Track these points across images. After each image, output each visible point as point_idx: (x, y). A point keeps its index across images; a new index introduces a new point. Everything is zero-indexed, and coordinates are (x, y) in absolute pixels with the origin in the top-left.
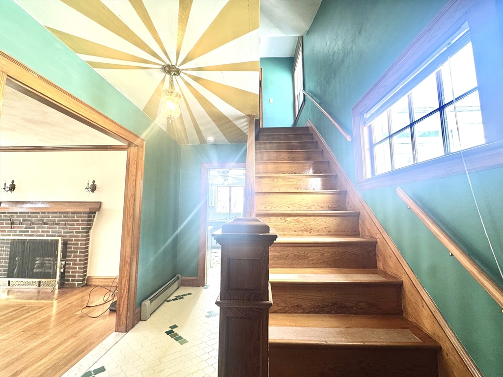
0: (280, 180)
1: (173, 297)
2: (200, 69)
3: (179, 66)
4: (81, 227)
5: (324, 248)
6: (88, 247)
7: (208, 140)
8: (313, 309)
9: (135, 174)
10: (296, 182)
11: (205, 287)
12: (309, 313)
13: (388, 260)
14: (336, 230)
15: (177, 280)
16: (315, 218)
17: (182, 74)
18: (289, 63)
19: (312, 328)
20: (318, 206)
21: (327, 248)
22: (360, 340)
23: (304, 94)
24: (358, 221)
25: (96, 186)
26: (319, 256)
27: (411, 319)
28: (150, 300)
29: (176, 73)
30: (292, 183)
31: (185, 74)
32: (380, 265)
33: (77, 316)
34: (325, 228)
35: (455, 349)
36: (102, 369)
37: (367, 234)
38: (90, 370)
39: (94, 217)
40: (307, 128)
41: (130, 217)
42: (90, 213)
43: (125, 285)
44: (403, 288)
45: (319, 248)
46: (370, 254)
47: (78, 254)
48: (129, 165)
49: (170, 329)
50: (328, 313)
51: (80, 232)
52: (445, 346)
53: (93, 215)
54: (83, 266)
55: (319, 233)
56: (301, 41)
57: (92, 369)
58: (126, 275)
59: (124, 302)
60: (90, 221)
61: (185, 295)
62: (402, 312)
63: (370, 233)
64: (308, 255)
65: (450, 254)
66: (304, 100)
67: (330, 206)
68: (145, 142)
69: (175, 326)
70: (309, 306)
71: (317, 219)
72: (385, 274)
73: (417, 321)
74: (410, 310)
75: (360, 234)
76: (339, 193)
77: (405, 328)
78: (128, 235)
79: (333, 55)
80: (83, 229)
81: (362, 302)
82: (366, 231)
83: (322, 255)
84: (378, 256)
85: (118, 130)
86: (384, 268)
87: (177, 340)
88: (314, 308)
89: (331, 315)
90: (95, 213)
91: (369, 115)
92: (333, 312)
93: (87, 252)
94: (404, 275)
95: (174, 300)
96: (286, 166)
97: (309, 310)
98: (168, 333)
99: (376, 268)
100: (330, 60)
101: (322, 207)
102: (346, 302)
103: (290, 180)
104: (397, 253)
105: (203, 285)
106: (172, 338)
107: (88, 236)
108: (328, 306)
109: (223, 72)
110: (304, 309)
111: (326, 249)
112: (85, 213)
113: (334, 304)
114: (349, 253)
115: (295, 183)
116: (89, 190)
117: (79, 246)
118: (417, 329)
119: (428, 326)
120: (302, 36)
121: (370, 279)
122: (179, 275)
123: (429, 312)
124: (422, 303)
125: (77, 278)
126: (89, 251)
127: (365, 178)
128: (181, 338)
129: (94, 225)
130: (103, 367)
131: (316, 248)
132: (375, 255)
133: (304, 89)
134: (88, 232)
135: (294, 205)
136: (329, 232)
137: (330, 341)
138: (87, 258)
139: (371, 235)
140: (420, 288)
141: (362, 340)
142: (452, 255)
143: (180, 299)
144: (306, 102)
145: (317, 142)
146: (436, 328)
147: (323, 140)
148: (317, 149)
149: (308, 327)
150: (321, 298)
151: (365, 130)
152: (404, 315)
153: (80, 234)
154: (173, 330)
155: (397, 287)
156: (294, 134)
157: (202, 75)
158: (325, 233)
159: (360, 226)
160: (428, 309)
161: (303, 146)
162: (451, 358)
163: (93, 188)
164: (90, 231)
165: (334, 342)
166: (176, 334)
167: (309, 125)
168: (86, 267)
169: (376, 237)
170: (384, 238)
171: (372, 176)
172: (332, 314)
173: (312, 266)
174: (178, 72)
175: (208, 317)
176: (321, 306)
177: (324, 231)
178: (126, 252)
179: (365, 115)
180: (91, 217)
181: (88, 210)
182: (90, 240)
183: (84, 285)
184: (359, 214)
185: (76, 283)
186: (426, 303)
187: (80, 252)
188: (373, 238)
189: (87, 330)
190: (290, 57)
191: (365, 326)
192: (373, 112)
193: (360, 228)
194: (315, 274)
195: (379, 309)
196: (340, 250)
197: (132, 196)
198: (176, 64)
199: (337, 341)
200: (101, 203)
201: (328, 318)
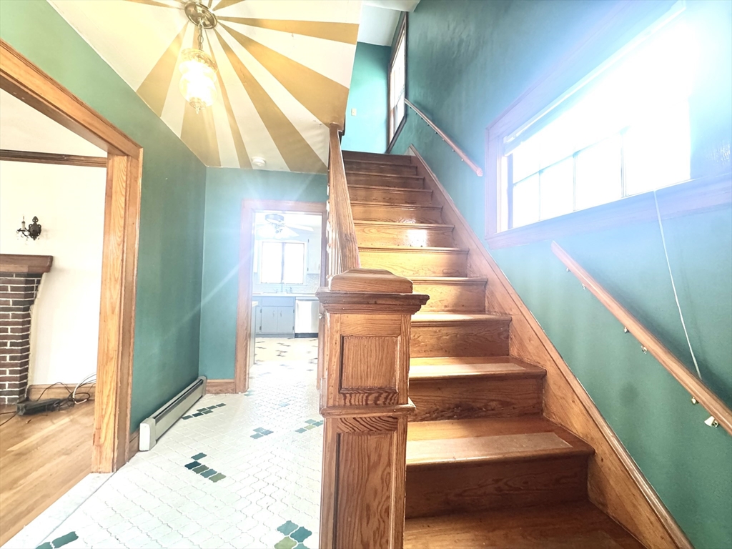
0: (373, 231)
1: (194, 411)
2: (253, 22)
3: (214, 10)
4: (11, 300)
5: (442, 328)
6: (28, 335)
7: (255, 161)
8: (428, 415)
9: (123, 206)
10: (397, 235)
11: (247, 393)
12: (422, 420)
13: (526, 343)
14: (456, 305)
15: (199, 386)
16: (428, 286)
17: (218, 28)
18: (382, 56)
19: (432, 441)
20: (429, 270)
21: (445, 328)
22: (498, 451)
23: (406, 106)
24: (484, 291)
25: (39, 227)
26: (433, 341)
27: (554, 419)
28: (155, 418)
29: (208, 23)
30: (391, 236)
31: (224, 26)
32: (514, 352)
33: (10, 455)
34: (440, 301)
35: (615, 452)
36: (72, 537)
37: (497, 310)
38: (46, 541)
39: (39, 282)
40: (409, 158)
41: (116, 281)
42: (29, 275)
43: (108, 396)
44: (546, 380)
45: (435, 329)
46: (502, 337)
47: (8, 347)
48: (111, 188)
49: (193, 461)
50: (449, 418)
51: (10, 309)
52: (600, 449)
53: (36, 279)
54: (19, 368)
55: (432, 309)
56: (405, 21)
57: (51, 539)
58: (109, 379)
59: (107, 424)
60: (32, 289)
61: (213, 407)
62: (542, 410)
63: (502, 308)
64: (420, 339)
65: (626, 330)
66: (406, 115)
67: (445, 271)
68: (142, 150)
69: (202, 455)
70: (424, 411)
71: (430, 289)
72: (520, 362)
73: (563, 421)
74: (554, 408)
75: (486, 309)
76: (459, 253)
77: (549, 431)
78: (113, 312)
79: (460, 45)
80: (15, 303)
81: (493, 400)
82: (496, 305)
83: (438, 339)
84: (511, 339)
85: (88, 119)
86: (520, 355)
87: (205, 475)
88: (429, 413)
89: (452, 421)
90: (40, 276)
91: (512, 139)
92: (455, 417)
93: (28, 343)
94: (548, 362)
95: (196, 415)
96: (381, 210)
97: (423, 416)
98: (189, 466)
99: (508, 355)
100: (454, 53)
101: (434, 273)
102: (474, 402)
103: (388, 231)
104: (541, 334)
105: (244, 391)
106: (197, 473)
107: (29, 316)
108: (449, 409)
109: (294, 34)
110: (416, 415)
111: (444, 330)
112: (18, 275)
113: (457, 406)
114: (475, 335)
115: (395, 236)
116: (27, 233)
117: (9, 333)
118: (563, 431)
119: (578, 425)
120: (407, 13)
121: (504, 369)
122: (204, 378)
123: (582, 408)
124: (573, 397)
125: (7, 389)
126: (31, 342)
127: (498, 232)
128: (212, 472)
129: (39, 296)
130: (74, 533)
131: (431, 329)
132: (508, 337)
133: (406, 96)
134: (28, 309)
135: (395, 267)
136: (446, 306)
137: (459, 457)
138: (28, 355)
139: (502, 311)
140: (571, 378)
141: (501, 452)
142: (628, 331)
143: (206, 413)
144: (408, 119)
145: (424, 179)
146: (591, 428)
147: (434, 176)
148: (424, 189)
149: (425, 439)
150: (439, 398)
151: (504, 161)
152: (544, 414)
153: (10, 313)
154: (199, 461)
155: (538, 379)
156: (391, 165)
157: (257, 34)
158: (439, 309)
159: (486, 299)
160: (580, 404)
161: (404, 183)
162: (607, 464)
163: (35, 231)
164: (31, 307)
165: (465, 457)
166: (204, 467)
167: (412, 154)
168: (27, 370)
169: (511, 313)
170: (522, 314)
171: (509, 228)
172: (455, 419)
173: (424, 354)
174: (212, 22)
175: (255, 437)
176: (440, 409)
177: (438, 305)
178: (108, 341)
179: (505, 138)
180: (33, 282)
181: (25, 270)
182: (32, 322)
183: (22, 400)
184: (487, 282)
185: (6, 397)
186: (578, 397)
187: (12, 344)
188: (506, 314)
189: (34, 475)
190: (385, 46)
191: (499, 433)
192: (517, 135)
193: (486, 302)
194: (431, 365)
195: (514, 408)
196: (461, 331)
197: (119, 245)
198: (210, 4)
199: (469, 457)
200: (51, 258)
201: (450, 426)
